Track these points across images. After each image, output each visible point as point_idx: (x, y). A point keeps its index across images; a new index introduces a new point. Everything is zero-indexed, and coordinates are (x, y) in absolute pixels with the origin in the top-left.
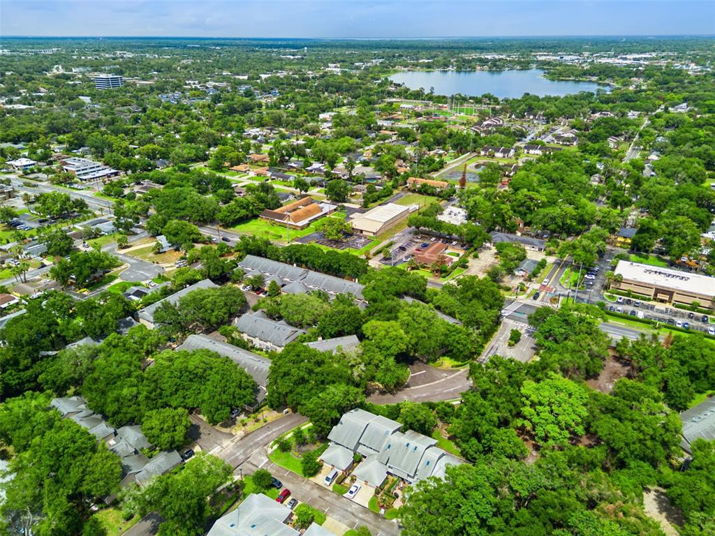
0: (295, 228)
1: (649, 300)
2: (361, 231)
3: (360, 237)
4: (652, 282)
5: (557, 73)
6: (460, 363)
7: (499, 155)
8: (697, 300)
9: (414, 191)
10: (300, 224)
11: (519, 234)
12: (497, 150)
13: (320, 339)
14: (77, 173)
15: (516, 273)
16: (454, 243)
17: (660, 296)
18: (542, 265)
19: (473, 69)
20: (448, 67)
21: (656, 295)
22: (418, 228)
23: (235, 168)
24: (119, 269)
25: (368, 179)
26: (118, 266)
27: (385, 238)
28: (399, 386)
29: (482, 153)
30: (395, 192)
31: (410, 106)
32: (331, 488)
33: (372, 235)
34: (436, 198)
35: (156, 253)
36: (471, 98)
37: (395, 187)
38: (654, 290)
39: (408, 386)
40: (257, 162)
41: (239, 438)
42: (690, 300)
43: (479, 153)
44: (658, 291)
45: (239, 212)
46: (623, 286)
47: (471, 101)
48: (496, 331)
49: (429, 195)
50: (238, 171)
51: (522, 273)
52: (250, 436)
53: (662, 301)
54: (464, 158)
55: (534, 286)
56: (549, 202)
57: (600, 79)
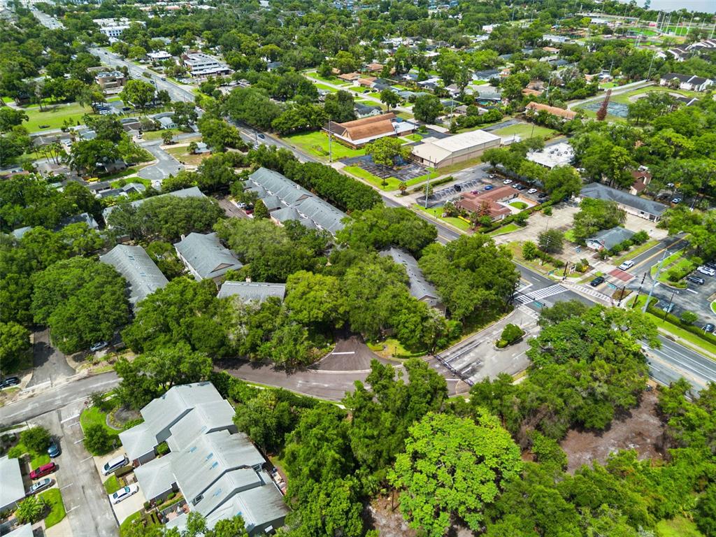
0: (351, 146)
2: (423, 160)
3: (417, 166)
6: (409, 353)
7: (686, 86)
9: (529, 120)
10: (356, 142)
11: (634, 192)
12: (685, 80)
13: (248, 280)
14: (193, 68)
15: (589, 244)
16: (532, 190)
18: (640, 239)
22: (493, 164)
23: (344, 76)
24: (146, 163)
25: (482, 100)
26: (147, 161)
27: (447, 172)
28: (306, 364)
29: (663, 82)
30: (507, 118)
31: (604, 22)
32: (104, 479)
33: (432, 165)
34: (553, 131)
35: (191, 154)
36: (697, 15)
37: (508, 113)
39: (315, 368)
40: (373, 71)
41: (77, 378)
43: (658, 81)
45: (297, 120)
47: (697, 19)
48: (495, 319)
49: (547, 126)
50: (344, 80)
51: (596, 246)
52: (91, 379)
54: (633, 87)
55: (605, 268)
56: (698, 151)
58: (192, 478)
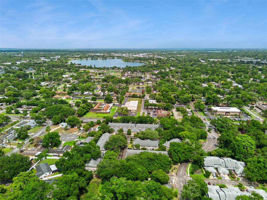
0: (106, 113)
1: (225, 116)
2: (130, 111)
3: (132, 112)
4: (224, 111)
5: (127, 60)
7: (141, 84)
8: (236, 113)
9: (130, 97)
10: (108, 111)
17: (227, 114)
18: (192, 111)
19: (97, 59)
20: (88, 58)
21: (226, 114)
22: (147, 107)
23: (55, 97)
27: (140, 112)
29: (136, 84)
31: (94, 71)
33: (135, 111)
34: (138, 98)
35: (66, 130)
38: (225, 113)
42: (234, 114)
44: (226, 113)
46: (217, 113)
49: (135, 97)
50: (57, 98)
52: (178, 173)
53: (228, 115)
57: (140, 61)
58: (230, 164)
